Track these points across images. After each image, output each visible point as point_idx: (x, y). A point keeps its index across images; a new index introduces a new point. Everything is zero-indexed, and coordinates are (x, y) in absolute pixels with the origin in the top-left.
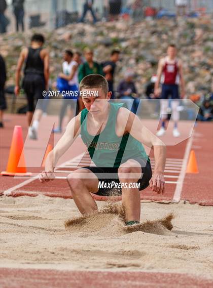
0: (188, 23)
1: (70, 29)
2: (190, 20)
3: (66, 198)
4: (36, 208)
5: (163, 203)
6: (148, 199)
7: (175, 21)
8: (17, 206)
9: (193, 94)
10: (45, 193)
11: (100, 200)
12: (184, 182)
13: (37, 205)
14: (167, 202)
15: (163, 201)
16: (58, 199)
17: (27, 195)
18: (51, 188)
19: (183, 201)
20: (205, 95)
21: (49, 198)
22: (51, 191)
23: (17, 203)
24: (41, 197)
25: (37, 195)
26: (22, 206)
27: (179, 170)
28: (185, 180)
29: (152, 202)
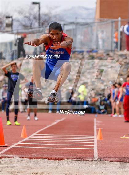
0: (90, 56)
1: (21, 60)
2: (91, 54)
3: (31, 158)
4: (14, 165)
5: (88, 161)
6: (79, 159)
7: (82, 54)
8: (2, 164)
9: (94, 98)
10: (18, 156)
11: (51, 160)
12: (98, 148)
13: (14, 163)
14: (90, 160)
15: (88, 160)
16: (26, 159)
17: (8, 157)
18: (21, 153)
19: (100, 159)
20: (101, 98)
21: (21, 159)
22: (22, 155)
23: (2, 162)
24: (16, 158)
25: (14, 157)
26: (5, 164)
27: (93, 142)
28: (98, 147)
29: (82, 160)
